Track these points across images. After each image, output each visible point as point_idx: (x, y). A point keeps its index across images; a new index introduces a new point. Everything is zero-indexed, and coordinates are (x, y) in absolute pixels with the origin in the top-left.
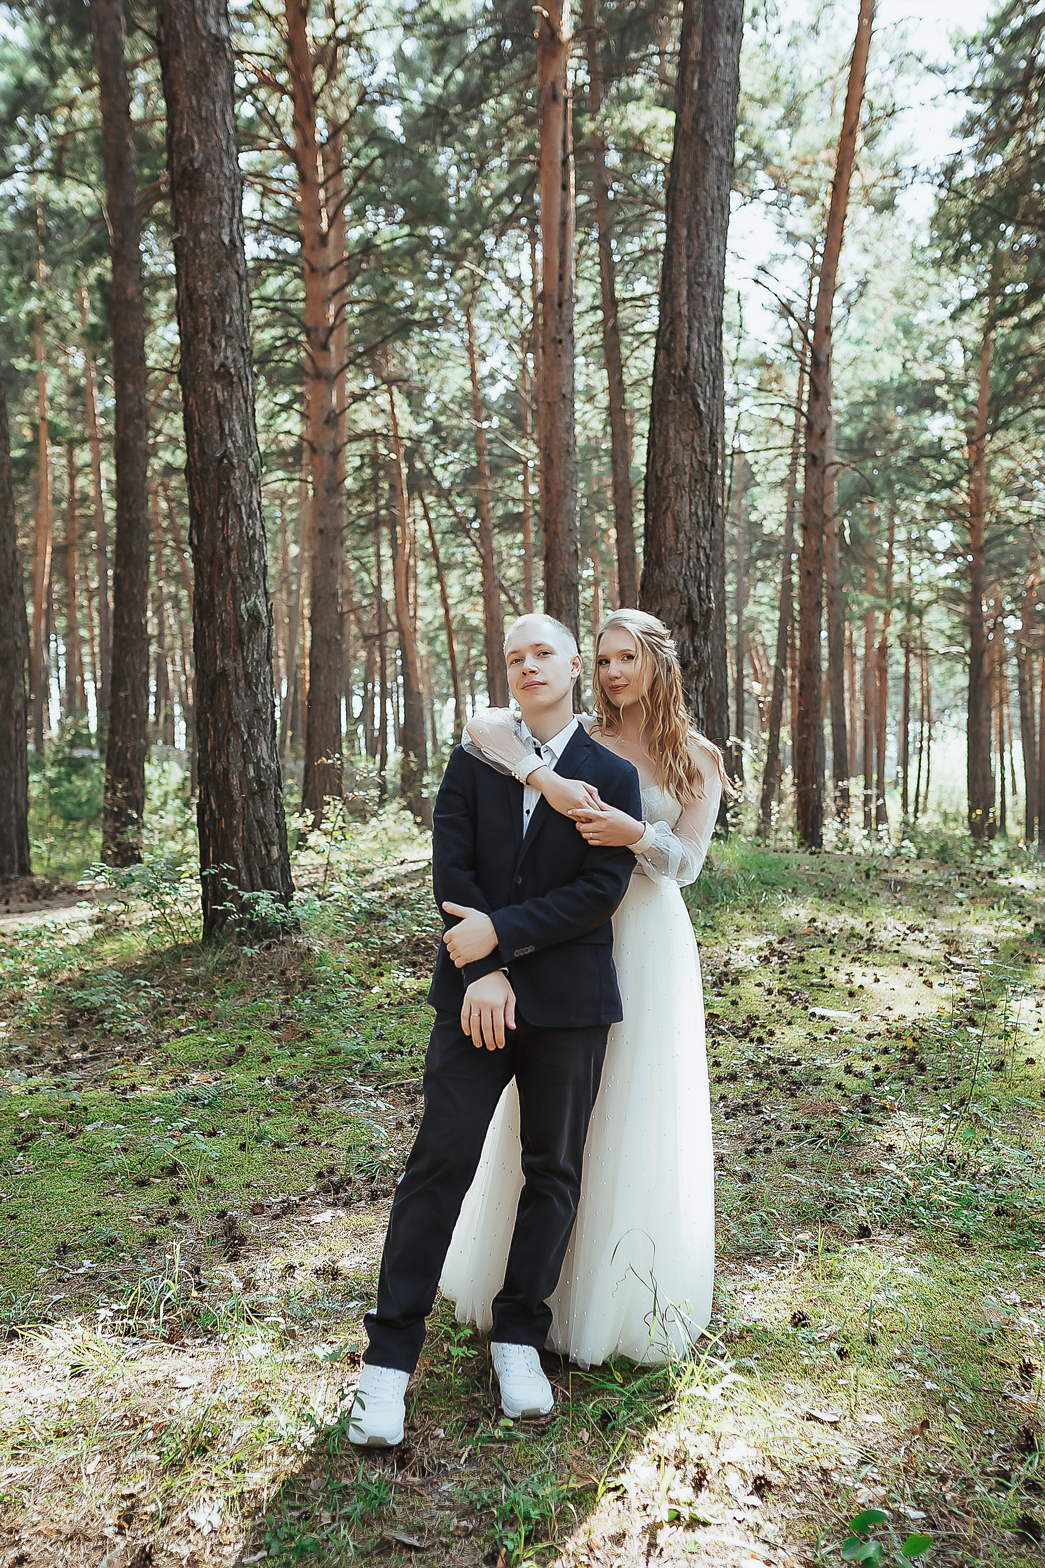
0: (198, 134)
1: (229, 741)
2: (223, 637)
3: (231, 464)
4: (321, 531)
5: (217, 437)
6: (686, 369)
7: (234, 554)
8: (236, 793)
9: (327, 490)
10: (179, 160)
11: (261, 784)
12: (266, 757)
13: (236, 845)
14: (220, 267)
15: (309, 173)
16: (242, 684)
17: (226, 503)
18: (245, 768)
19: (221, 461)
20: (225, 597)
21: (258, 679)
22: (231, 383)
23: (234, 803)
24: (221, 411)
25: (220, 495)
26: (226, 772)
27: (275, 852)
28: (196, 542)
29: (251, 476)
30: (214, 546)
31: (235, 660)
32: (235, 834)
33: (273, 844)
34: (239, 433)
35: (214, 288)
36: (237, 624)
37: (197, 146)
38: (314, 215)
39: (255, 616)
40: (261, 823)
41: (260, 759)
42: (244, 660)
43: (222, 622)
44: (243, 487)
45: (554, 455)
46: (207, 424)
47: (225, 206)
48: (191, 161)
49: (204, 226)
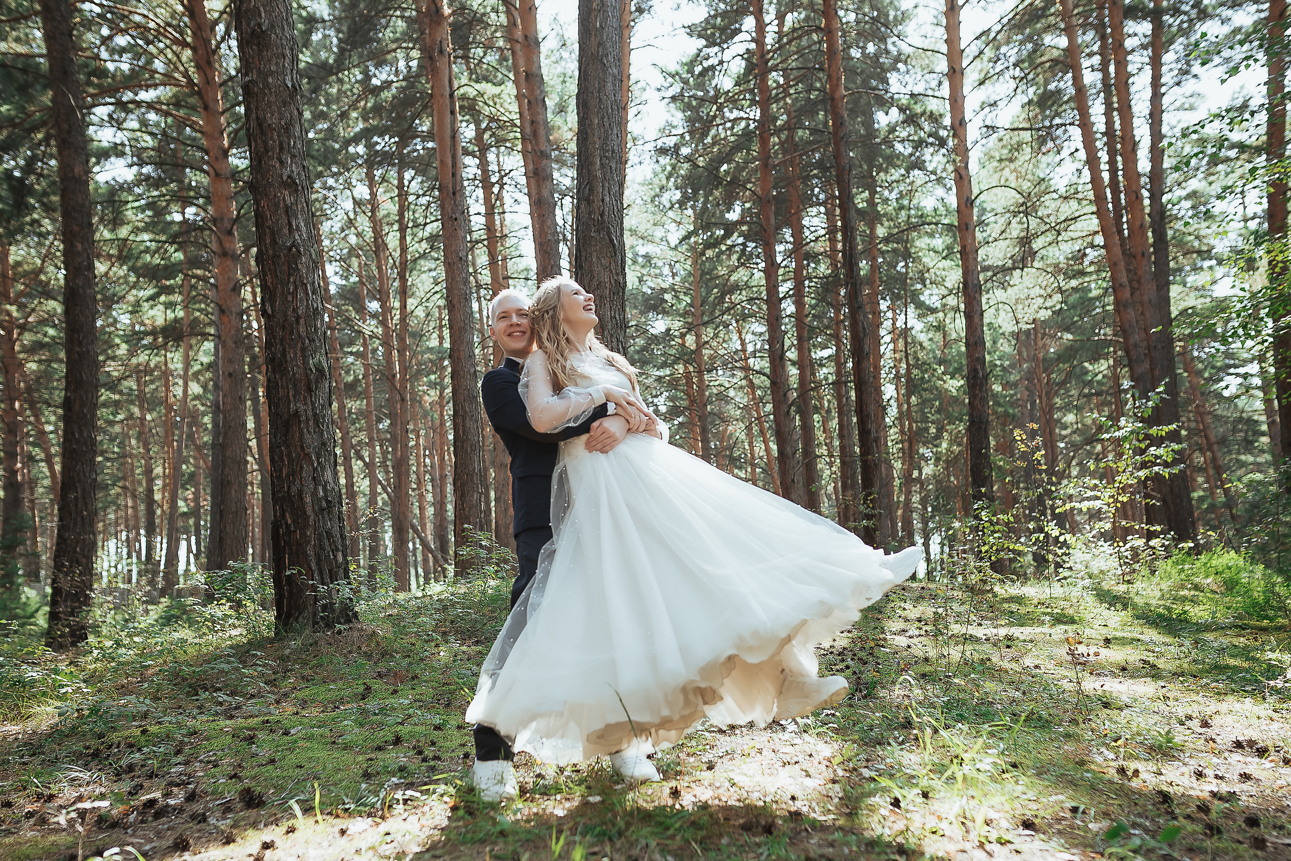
0: (264, 6)
1: (302, 468)
2: (295, 386)
3: (299, 251)
4: (230, 375)
5: (286, 231)
6: (602, 215)
7: (302, 321)
8: (309, 511)
9: (235, 343)
10: (248, 25)
11: (328, 502)
12: (331, 481)
13: (310, 552)
14: (285, 104)
15: (211, 104)
16: (311, 423)
17: (295, 282)
18: (316, 489)
19: (290, 249)
20: (296, 355)
21: (324, 419)
22: (296, 191)
23: (308, 517)
24: (289, 211)
25: (289, 275)
26: (300, 493)
27: (340, 558)
28: (270, 311)
29: (314, 262)
30: (286, 315)
31: (305, 404)
32: (309, 542)
33: (337, 550)
34: (304, 229)
35: (280, 119)
36: (307, 376)
37: (263, 15)
38: (217, 135)
39: (320, 370)
40: (329, 534)
41: (326, 482)
42: (313, 404)
43: (294, 374)
44: (308, 271)
45: (455, 301)
46: (277, 221)
47: (287, 60)
48: (260, 25)
49: (272, 73)
